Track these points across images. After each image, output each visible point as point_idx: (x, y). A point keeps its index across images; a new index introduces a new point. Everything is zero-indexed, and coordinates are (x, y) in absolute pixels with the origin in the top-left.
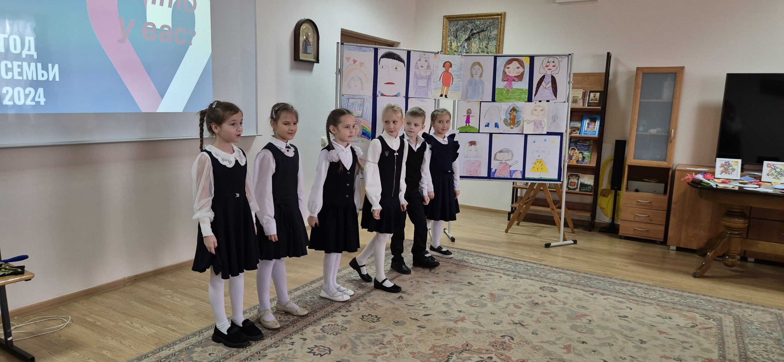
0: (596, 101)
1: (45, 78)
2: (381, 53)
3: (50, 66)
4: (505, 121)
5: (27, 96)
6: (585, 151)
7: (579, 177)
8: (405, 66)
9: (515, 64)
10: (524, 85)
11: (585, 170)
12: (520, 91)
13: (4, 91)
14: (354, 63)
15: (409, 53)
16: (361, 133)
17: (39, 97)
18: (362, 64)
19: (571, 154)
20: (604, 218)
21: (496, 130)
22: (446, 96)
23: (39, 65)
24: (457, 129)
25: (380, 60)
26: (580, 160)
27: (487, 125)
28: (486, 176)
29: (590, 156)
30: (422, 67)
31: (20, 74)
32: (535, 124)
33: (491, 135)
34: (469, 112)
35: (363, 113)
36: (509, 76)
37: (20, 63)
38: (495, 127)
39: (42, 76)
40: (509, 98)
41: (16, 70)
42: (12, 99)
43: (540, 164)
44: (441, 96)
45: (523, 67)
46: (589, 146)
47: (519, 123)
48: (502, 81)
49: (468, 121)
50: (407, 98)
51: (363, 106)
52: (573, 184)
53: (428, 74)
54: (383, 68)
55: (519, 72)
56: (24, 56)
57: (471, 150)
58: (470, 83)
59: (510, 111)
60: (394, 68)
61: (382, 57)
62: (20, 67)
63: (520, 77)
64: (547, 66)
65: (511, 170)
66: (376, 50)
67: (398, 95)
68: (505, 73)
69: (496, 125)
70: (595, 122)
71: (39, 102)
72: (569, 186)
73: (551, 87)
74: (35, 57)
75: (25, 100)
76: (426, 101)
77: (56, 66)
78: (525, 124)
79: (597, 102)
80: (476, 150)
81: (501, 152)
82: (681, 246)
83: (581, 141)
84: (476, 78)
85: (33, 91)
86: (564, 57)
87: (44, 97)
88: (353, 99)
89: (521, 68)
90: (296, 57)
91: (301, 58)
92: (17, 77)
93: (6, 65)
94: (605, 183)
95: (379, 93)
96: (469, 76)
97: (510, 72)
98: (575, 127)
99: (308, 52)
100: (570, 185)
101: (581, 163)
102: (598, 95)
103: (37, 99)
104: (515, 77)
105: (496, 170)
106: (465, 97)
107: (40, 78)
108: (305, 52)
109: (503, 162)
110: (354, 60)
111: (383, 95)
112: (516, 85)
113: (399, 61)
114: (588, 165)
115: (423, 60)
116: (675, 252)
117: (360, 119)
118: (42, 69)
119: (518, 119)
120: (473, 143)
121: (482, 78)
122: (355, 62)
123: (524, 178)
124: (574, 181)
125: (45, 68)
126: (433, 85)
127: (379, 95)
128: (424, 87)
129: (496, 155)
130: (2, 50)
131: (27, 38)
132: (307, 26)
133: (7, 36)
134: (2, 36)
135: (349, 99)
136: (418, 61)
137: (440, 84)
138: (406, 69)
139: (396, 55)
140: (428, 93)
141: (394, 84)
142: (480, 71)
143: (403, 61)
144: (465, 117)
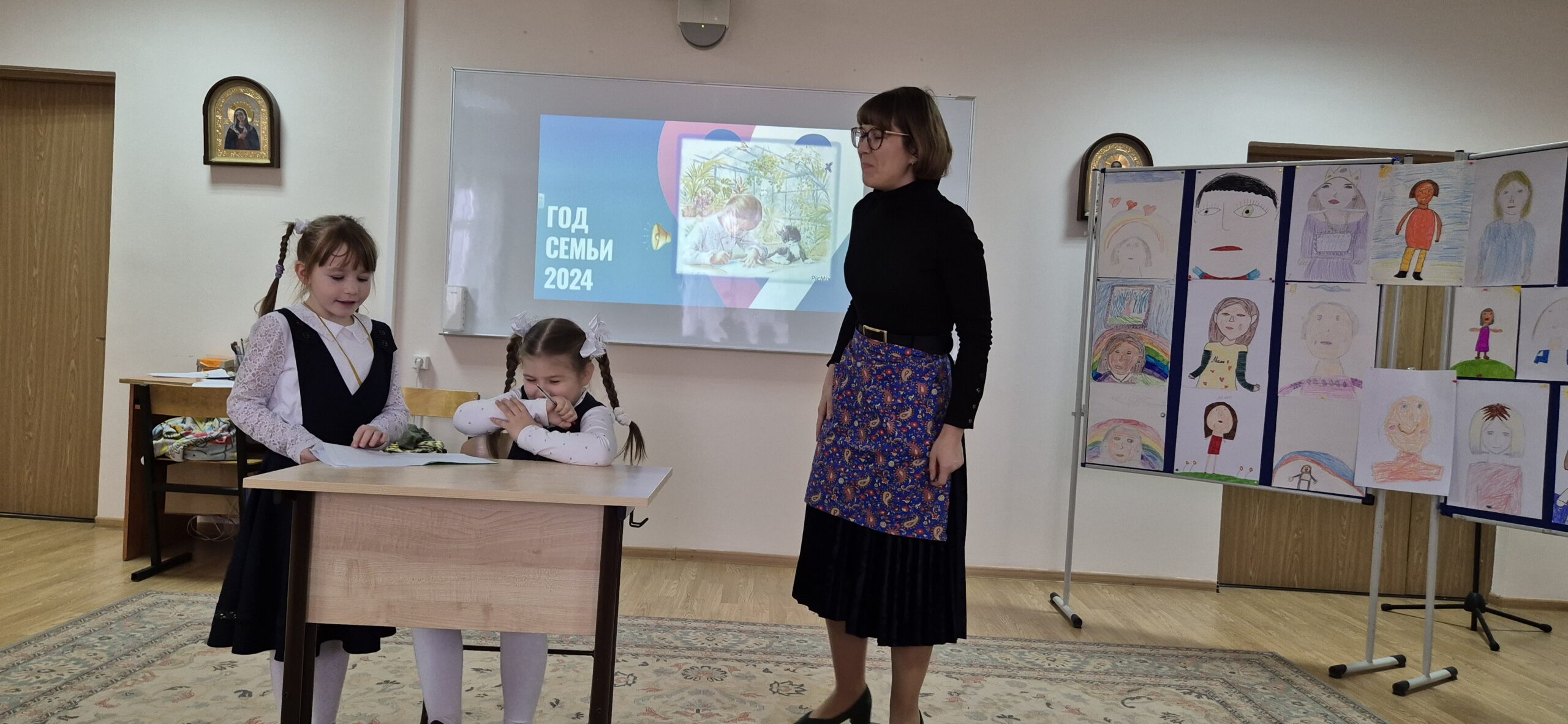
1: (595, 257)
3: (603, 241)
5: (571, 279)
8: (1275, 204)
13: (547, 272)
14: (1130, 208)
15: (1291, 171)
16: (1143, 364)
17: (586, 281)
18: (1149, 209)
22: (1416, 276)
23: (590, 241)
24: (1450, 369)
25: (1200, 195)
28: (1541, 517)
30: (1334, 202)
31: (567, 252)
33: (1555, 388)
34: (1487, 317)
35: (1147, 318)
37: (568, 239)
39: (592, 254)
41: (563, 248)
42: (554, 282)
44: (1402, 274)
49: (1483, 345)
50: (1280, 282)
51: (1149, 302)
54: (1208, 213)
56: (573, 231)
57: (1490, 433)
58: (1493, 233)
60: (1244, 209)
61: (1208, 188)
62: (568, 244)
66: (1190, 183)
67: (1252, 275)
71: (585, 287)
74: (586, 232)
75: (569, 284)
77: (611, 242)
80: (1506, 434)
84: (1512, 217)
85: (578, 271)
87: (592, 281)
88: (1124, 288)
90: (1081, 212)
92: (563, 256)
93: (553, 242)
95: (1194, 271)
96: (1490, 215)
103: (583, 283)
106: (1477, 275)
107: (589, 258)
110: (1129, 202)
111: (1205, 276)
113: (1257, 193)
118: (593, 246)
120: (1497, 409)
121: (1529, 218)
122: (1131, 205)
125: (596, 245)
126: (1372, 248)
127: (1195, 276)
128: (1339, 254)
130: (550, 224)
131: (579, 210)
132: (1119, 147)
133: (556, 208)
134: (551, 209)
135: (1113, 287)
136: (1319, 188)
137: (1399, 243)
138: (1279, 209)
139: (1248, 179)
140: (1356, 267)
141: (1240, 249)
142: (1525, 195)
143: (1270, 193)
144: (1477, 335)
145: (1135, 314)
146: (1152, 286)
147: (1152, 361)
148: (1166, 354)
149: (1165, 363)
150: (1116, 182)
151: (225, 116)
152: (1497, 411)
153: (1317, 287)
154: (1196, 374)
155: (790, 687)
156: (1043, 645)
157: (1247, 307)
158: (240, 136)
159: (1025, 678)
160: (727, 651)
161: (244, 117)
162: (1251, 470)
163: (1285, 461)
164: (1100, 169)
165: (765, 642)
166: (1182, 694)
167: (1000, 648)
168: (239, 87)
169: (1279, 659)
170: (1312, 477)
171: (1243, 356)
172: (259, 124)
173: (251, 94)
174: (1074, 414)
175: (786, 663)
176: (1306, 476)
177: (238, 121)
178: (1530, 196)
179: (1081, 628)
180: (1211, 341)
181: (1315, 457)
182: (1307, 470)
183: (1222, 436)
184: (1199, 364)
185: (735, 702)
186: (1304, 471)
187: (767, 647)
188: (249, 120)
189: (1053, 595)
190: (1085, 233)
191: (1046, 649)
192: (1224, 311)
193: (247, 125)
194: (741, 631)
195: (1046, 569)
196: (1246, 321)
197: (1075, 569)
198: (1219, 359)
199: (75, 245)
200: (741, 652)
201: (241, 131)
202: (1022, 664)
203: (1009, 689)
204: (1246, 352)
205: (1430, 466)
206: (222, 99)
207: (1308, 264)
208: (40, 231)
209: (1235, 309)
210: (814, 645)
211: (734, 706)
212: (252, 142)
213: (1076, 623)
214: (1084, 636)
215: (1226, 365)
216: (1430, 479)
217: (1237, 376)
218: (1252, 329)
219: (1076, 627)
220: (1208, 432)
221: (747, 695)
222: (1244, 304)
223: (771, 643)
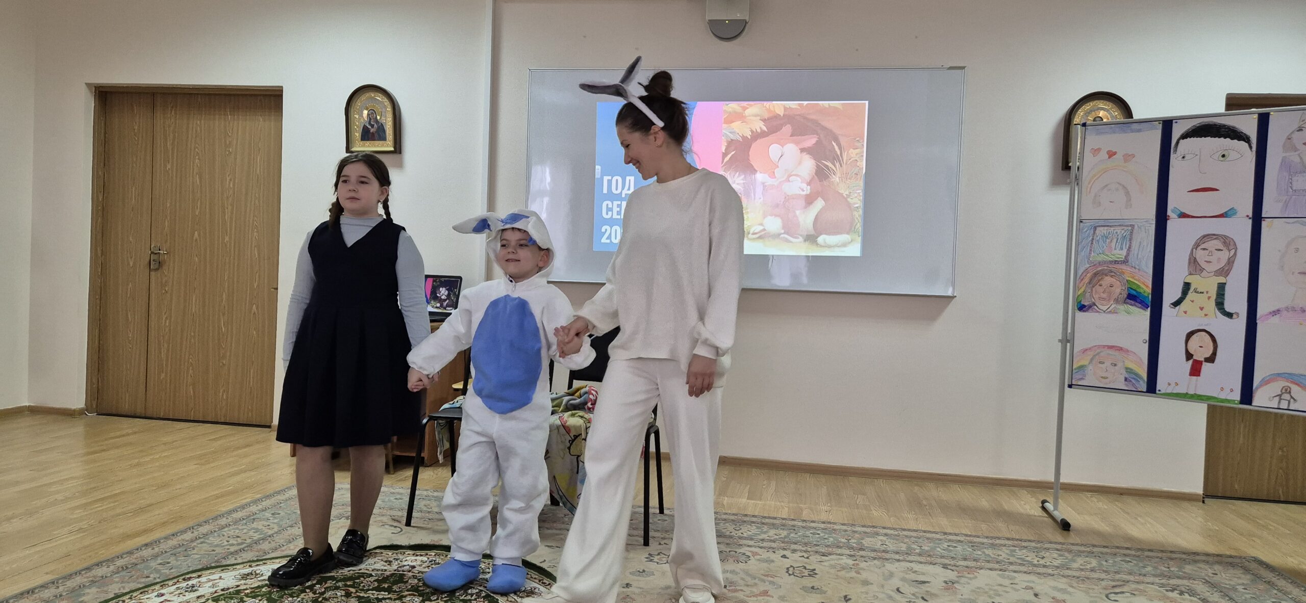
8: (1251, 147)
13: (603, 230)
14: (1109, 158)
15: (1264, 117)
16: (1125, 296)
18: (1128, 157)
25: (1177, 143)
35: (1128, 255)
37: (619, 203)
41: (616, 209)
42: (610, 238)
50: (1257, 219)
51: (1130, 240)
54: (1186, 158)
60: (1221, 154)
61: (1185, 136)
66: (1167, 125)
67: (1229, 213)
88: (1106, 228)
90: (1067, 163)
92: (615, 216)
93: (607, 205)
95: (1172, 211)
110: (1109, 152)
111: (1183, 215)
113: (1232, 139)
117: (1123, 267)
122: (1111, 154)
127: (1174, 216)
130: (605, 191)
131: (628, 178)
132: (1101, 104)
133: (610, 178)
134: (606, 178)
135: (1095, 228)
136: (1293, 132)
138: (1254, 153)
139: (1222, 126)
141: (1217, 190)
143: (1246, 139)
145: (1118, 251)
146: (1132, 226)
147: (1134, 293)
148: (1147, 286)
149: (1146, 295)
150: (1097, 134)
151: (361, 115)
153: (1293, 223)
154: (1176, 304)
155: (804, 570)
156: (1033, 544)
157: (1225, 243)
158: (372, 130)
159: (1015, 572)
160: (752, 539)
161: (375, 115)
162: (1232, 390)
163: (1265, 382)
164: (1081, 124)
165: (784, 533)
166: (1165, 591)
167: (993, 546)
168: (370, 93)
169: (1261, 563)
170: (1292, 397)
171: (1221, 287)
172: (386, 120)
173: (380, 97)
174: (1060, 341)
175: (801, 551)
176: (1287, 396)
177: (370, 119)
179: (1069, 530)
180: (1190, 274)
181: (1295, 379)
182: (1288, 391)
183: (1203, 360)
184: (1179, 295)
185: (756, 581)
186: (1284, 391)
187: (785, 537)
188: (378, 118)
189: (1044, 502)
190: (1068, 181)
191: (1036, 548)
192: (1203, 246)
193: (377, 121)
194: (763, 524)
195: (1038, 479)
196: (1225, 255)
197: (1064, 479)
198: (1199, 290)
199: (255, 218)
200: (763, 540)
201: (372, 126)
202: (1012, 559)
203: (1001, 581)
204: (1225, 284)
206: (359, 102)
207: (1284, 201)
208: (230, 207)
209: (1214, 244)
210: (826, 537)
211: (756, 584)
212: (379, 135)
213: (1065, 526)
214: (1073, 538)
215: (1205, 296)
217: (1216, 305)
218: (1231, 262)
219: (1065, 530)
220: (1189, 356)
221: (767, 576)
222: (1222, 239)
223: (789, 534)
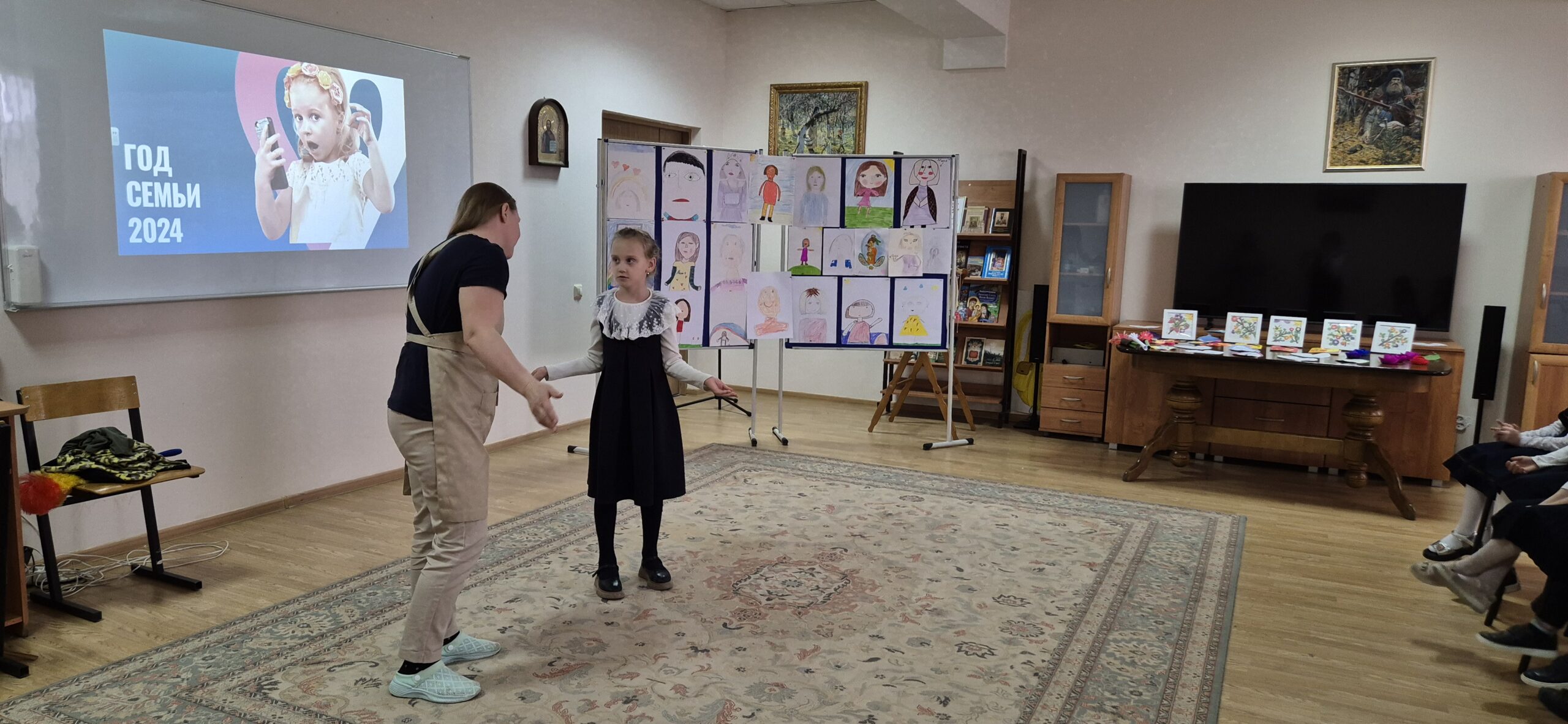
0: (1004, 225)
1: (182, 205)
2: (666, 154)
3: (189, 186)
4: (861, 256)
5: (159, 230)
6: (991, 302)
7: (983, 343)
8: (704, 174)
9: (873, 170)
10: (887, 202)
11: (991, 332)
12: (881, 212)
13: (131, 224)
14: (625, 170)
15: (710, 153)
17: (175, 232)
18: (637, 171)
19: (971, 308)
20: (1022, 407)
21: (845, 271)
22: (770, 219)
23: (175, 186)
24: (788, 271)
25: (665, 164)
26: (983, 316)
27: (834, 264)
28: (834, 342)
29: (997, 310)
30: (731, 174)
31: (152, 199)
32: (905, 262)
33: (840, 278)
34: (806, 243)
36: (865, 188)
37: (150, 184)
38: (847, 266)
39: (179, 201)
40: (865, 222)
41: (146, 194)
43: (916, 322)
44: (763, 218)
45: (886, 174)
46: (996, 294)
47: (881, 260)
48: (855, 195)
49: (804, 258)
50: (709, 222)
52: (973, 355)
53: (741, 185)
54: (671, 177)
55: (879, 183)
56: (156, 174)
57: (810, 303)
58: (807, 198)
59: (868, 242)
60: (688, 175)
61: (669, 160)
62: (151, 189)
63: (881, 190)
64: (921, 173)
65: (871, 332)
66: (659, 150)
67: (695, 218)
68: (859, 183)
69: (848, 264)
70: (1004, 257)
71: (176, 238)
72: (968, 358)
73: (927, 206)
74: (170, 175)
75: (158, 236)
76: (739, 227)
77: (197, 186)
78: (891, 261)
79: (1006, 226)
80: (818, 303)
81: (856, 304)
82: (1124, 443)
83: (984, 288)
84: (816, 191)
85: (166, 221)
86: (945, 159)
87: (182, 232)
89: (883, 176)
90: (532, 159)
91: (540, 161)
92: (147, 204)
93: (134, 187)
94: (1022, 353)
95: (664, 215)
96: (806, 188)
97: (865, 182)
98: (975, 266)
99: (551, 150)
100: (970, 357)
101: (985, 322)
102: (1007, 214)
103: (172, 235)
104: (874, 189)
105: (849, 333)
106: (800, 220)
107: (177, 205)
108: (547, 150)
109: (860, 320)
110: (624, 165)
111: (670, 218)
112: (877, 202)
113: (695, 166)
114: (995, 324)
115: (732, 163)
116: (1115, 451)
118: (179, 192)
119: (881, 253)
121: (825, 192)
122: (626, 168)
123: (891, 345)
124: (976, 350)
125: (183, 190)
126: (749, 202)
127: (665, 218)
128: (734, 205)
129: (848, 309)
130: (128, 166)
131: (160, 149)
133: (133, 147)
134: (128, 148)
136: (724, 165)
137: (760, 200)
138: (705, 177)
139: (689, 156)
140: (743, 215)
141: (688, 201)
142: (822, 180)
143: (700, 167)
144: (801, 252)
152: (813, 292)
154: (669, 282)
157: (693, 238)
162: (697, 339)
163: (714, 331)
170: (727, 338)
171: (693, 269)
176: (724, 338)
178: (824, 178)
180: (676, 261)
181: (727, 326)
182: (724, 334)
183: (683, 320)
184: (671, 276)
192: (682, 241)
196: (694, 247)
198: (681, 271)
204: (694, 267)
205: (781, 324)
207: (721, 211)
209: (688, 239)
215: (684, 275)
216: (782, 330)
217: (690, 281)
218: (697, 252)
222: (692, 236)
